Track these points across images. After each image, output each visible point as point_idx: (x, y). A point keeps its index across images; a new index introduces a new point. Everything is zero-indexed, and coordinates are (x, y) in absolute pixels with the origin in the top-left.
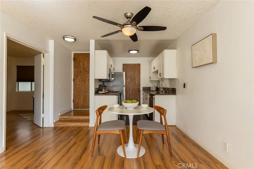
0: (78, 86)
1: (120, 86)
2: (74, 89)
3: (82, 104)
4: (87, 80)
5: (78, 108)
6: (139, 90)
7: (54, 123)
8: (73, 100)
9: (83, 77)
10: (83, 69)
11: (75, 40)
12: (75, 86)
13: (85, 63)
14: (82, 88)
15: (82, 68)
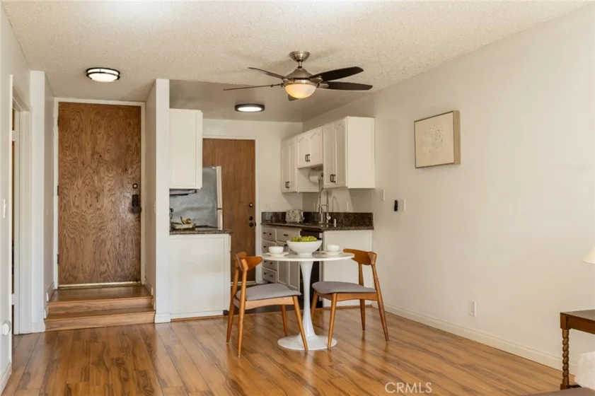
0: (74, 210)
1: (208, 208)
2: (60, 218)
3: (88, 269)
4: (106, 191)
5: (76, 280)
6: (252, 221)
7: (45, 319)
8: (58, 256)
9: (93, 182)
10: (92, 156)
12: (65, 210)
13: (99, 137)
14: (89, 217)
15: (89, 152)
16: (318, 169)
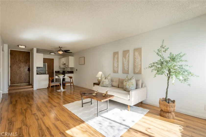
0: (14, 70)
1: (44, 70)
3: (18, 82)
4: (22, 67)
6: (53, 72)
7: (8, 91)
8: (10, 79)
9: (19, 65)
10: (19, 60)
11: (25, 47)
13: (20, 57)
14: (18, 72)
16: (65, 64)
